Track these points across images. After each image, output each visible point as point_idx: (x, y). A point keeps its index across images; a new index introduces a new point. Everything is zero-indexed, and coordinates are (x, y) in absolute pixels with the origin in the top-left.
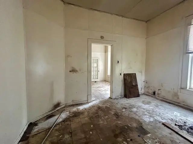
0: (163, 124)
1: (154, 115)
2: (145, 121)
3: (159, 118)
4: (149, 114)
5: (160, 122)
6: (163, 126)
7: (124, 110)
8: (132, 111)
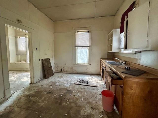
0: (74, 84)
1: (69, 82)
2: (67, 87)
3: (71, 82)
4: (66, 83)
5: (73, 84)
6: (75, 85)
7: (51, 87)
8: (57, 85)
